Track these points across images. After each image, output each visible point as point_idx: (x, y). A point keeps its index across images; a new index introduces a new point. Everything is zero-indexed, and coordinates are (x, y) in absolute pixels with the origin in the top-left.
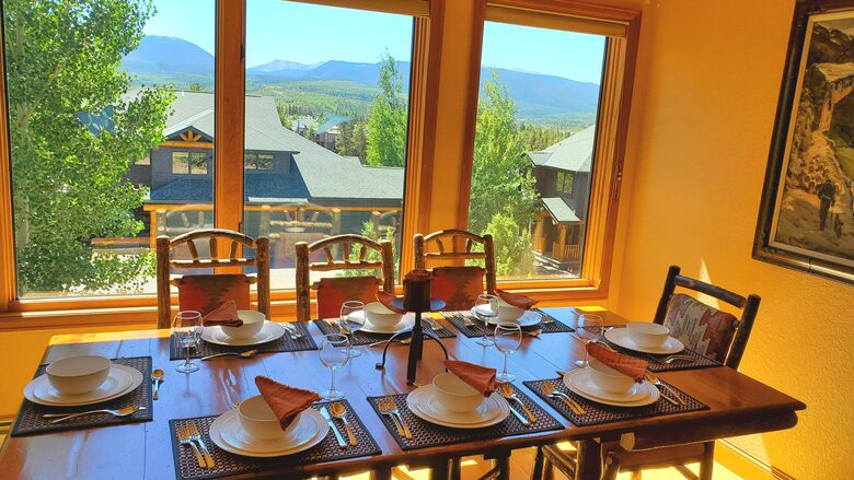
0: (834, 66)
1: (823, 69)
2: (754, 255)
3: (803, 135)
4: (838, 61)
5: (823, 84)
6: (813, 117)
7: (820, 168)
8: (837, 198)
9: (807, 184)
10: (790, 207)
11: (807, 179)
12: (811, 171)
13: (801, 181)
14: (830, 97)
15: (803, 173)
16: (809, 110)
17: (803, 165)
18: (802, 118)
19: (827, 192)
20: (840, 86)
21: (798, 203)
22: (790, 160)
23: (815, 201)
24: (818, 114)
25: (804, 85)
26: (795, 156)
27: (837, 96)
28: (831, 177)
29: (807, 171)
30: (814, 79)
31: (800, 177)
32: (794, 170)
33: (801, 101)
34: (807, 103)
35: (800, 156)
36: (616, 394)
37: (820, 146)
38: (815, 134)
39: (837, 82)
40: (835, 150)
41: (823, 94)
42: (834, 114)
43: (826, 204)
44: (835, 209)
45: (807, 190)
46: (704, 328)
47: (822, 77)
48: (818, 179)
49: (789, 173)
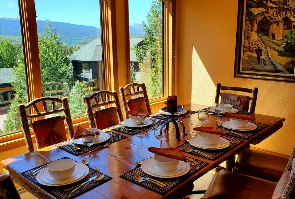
0: (256, 9)
1: (252, 10)
2: (235, 76)
3: (248, 33)
4: (257, 7)
5: (253, 15)
6: (251, 27)
7: (256, 44)
8: (263, 53)
9: (251, 50)
10: (246, 58)
11: (251, 48)
12: (252, 45)
13: (249, 49)
14: (256, 19)
15: (249, 46)
16: (249, 24)
17: (249, 43)
18: (247, 27)
19: (259, 51)
20: (259, 16)
21: (249, 56)
22: (244, 42)
23: (255, 55)
24: (252, 26)
25: (246, 16)
26: (246, 40)
27: (259, 19)
28: (260, 46)
29: (251, 45)
30: (249, 14)
31: (248, 48)
32: (246, 45)
33: (246, 21)
34: (248, 22)
35: (248, 40)
36: (243, 127)
37: (255, 36)
38: (252, 32)
39: (258, 14)
40: (260, 37)
41: (254, 19)
42: (258, 25)
43: (259, 56)
44: (262, 57)
45: (252, 52)
46: (239, 102)
47: (252, 13)
48: (255, 47)
49: (244, 47)
